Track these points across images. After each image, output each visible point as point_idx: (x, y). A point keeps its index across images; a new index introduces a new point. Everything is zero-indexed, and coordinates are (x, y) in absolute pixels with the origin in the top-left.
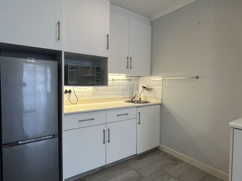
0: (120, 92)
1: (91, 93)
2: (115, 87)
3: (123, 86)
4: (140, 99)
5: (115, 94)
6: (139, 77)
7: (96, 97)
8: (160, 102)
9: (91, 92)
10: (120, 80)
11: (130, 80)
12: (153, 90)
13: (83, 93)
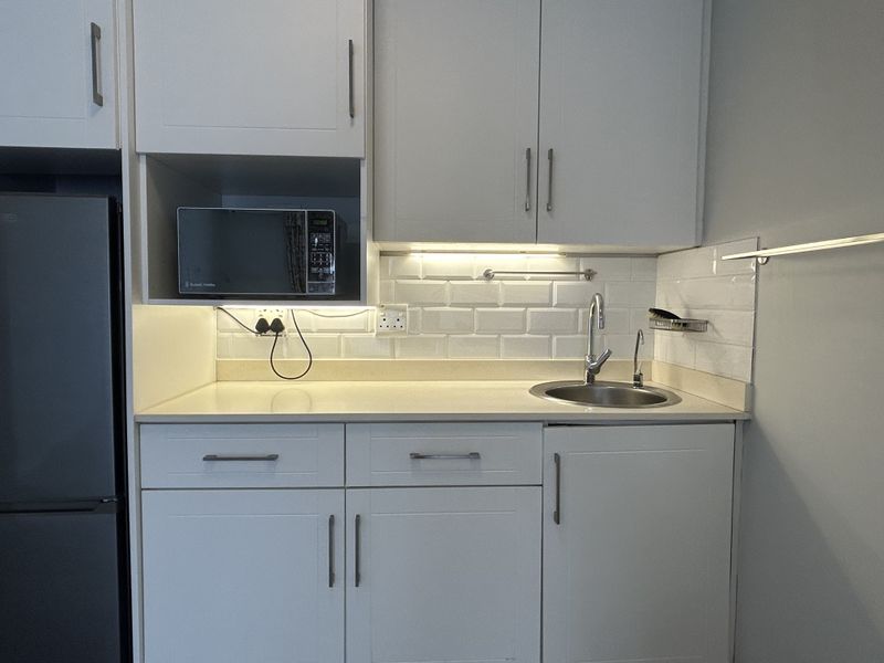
0: (527, 335)
1: (374, 334)
2: (500, 309)
3: (550, 305)
4: (637, 378)
5: (502, 344)
6: (657, 255)
7: (397, 353)
8: (738, 406)
9: (372, 331)
10: (529, 276)
11: (589, 275)
12: (709, 333)
13: (336, 335)
